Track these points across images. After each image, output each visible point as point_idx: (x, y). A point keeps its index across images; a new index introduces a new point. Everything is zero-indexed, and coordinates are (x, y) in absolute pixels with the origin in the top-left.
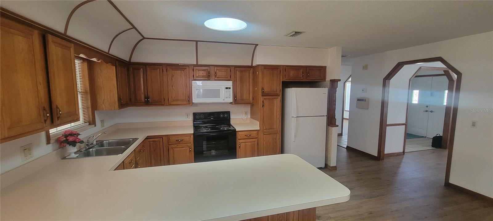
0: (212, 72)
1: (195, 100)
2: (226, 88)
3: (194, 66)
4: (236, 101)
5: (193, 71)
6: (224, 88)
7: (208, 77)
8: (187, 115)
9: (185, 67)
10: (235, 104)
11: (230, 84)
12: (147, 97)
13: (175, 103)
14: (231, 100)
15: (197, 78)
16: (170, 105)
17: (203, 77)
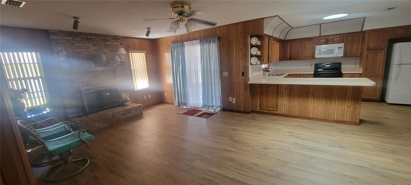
0: (330, 39)
1: (317, 56)
2: (339, 48)
3: (318, 37)
4: (346, 55)
5: (317, 40)
6: (337, 48)
7: (327, 42)
8: (311, 65)
9: (313, 39)
10: (345, 57)
11: (342, 45)
12: (290, 56)
13: (305, 58)
14: (342, 55)
15: (319, 44)
16: (302, 59)
17: (323, 42)
